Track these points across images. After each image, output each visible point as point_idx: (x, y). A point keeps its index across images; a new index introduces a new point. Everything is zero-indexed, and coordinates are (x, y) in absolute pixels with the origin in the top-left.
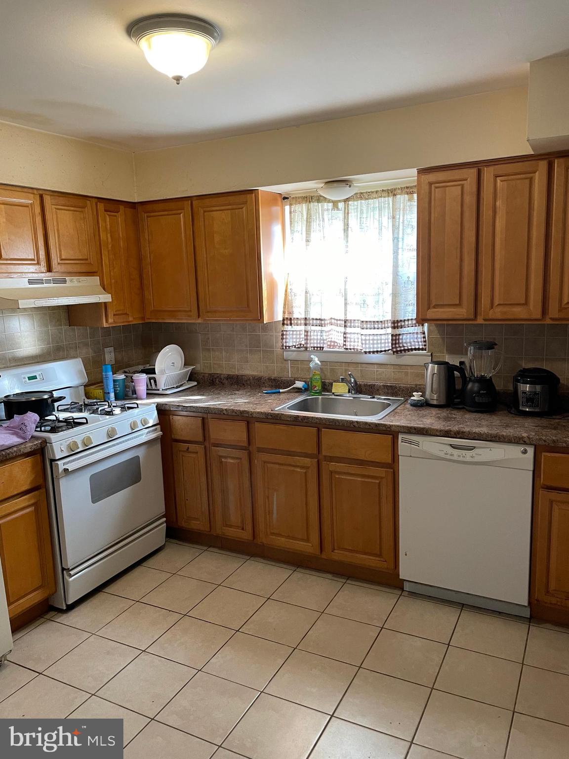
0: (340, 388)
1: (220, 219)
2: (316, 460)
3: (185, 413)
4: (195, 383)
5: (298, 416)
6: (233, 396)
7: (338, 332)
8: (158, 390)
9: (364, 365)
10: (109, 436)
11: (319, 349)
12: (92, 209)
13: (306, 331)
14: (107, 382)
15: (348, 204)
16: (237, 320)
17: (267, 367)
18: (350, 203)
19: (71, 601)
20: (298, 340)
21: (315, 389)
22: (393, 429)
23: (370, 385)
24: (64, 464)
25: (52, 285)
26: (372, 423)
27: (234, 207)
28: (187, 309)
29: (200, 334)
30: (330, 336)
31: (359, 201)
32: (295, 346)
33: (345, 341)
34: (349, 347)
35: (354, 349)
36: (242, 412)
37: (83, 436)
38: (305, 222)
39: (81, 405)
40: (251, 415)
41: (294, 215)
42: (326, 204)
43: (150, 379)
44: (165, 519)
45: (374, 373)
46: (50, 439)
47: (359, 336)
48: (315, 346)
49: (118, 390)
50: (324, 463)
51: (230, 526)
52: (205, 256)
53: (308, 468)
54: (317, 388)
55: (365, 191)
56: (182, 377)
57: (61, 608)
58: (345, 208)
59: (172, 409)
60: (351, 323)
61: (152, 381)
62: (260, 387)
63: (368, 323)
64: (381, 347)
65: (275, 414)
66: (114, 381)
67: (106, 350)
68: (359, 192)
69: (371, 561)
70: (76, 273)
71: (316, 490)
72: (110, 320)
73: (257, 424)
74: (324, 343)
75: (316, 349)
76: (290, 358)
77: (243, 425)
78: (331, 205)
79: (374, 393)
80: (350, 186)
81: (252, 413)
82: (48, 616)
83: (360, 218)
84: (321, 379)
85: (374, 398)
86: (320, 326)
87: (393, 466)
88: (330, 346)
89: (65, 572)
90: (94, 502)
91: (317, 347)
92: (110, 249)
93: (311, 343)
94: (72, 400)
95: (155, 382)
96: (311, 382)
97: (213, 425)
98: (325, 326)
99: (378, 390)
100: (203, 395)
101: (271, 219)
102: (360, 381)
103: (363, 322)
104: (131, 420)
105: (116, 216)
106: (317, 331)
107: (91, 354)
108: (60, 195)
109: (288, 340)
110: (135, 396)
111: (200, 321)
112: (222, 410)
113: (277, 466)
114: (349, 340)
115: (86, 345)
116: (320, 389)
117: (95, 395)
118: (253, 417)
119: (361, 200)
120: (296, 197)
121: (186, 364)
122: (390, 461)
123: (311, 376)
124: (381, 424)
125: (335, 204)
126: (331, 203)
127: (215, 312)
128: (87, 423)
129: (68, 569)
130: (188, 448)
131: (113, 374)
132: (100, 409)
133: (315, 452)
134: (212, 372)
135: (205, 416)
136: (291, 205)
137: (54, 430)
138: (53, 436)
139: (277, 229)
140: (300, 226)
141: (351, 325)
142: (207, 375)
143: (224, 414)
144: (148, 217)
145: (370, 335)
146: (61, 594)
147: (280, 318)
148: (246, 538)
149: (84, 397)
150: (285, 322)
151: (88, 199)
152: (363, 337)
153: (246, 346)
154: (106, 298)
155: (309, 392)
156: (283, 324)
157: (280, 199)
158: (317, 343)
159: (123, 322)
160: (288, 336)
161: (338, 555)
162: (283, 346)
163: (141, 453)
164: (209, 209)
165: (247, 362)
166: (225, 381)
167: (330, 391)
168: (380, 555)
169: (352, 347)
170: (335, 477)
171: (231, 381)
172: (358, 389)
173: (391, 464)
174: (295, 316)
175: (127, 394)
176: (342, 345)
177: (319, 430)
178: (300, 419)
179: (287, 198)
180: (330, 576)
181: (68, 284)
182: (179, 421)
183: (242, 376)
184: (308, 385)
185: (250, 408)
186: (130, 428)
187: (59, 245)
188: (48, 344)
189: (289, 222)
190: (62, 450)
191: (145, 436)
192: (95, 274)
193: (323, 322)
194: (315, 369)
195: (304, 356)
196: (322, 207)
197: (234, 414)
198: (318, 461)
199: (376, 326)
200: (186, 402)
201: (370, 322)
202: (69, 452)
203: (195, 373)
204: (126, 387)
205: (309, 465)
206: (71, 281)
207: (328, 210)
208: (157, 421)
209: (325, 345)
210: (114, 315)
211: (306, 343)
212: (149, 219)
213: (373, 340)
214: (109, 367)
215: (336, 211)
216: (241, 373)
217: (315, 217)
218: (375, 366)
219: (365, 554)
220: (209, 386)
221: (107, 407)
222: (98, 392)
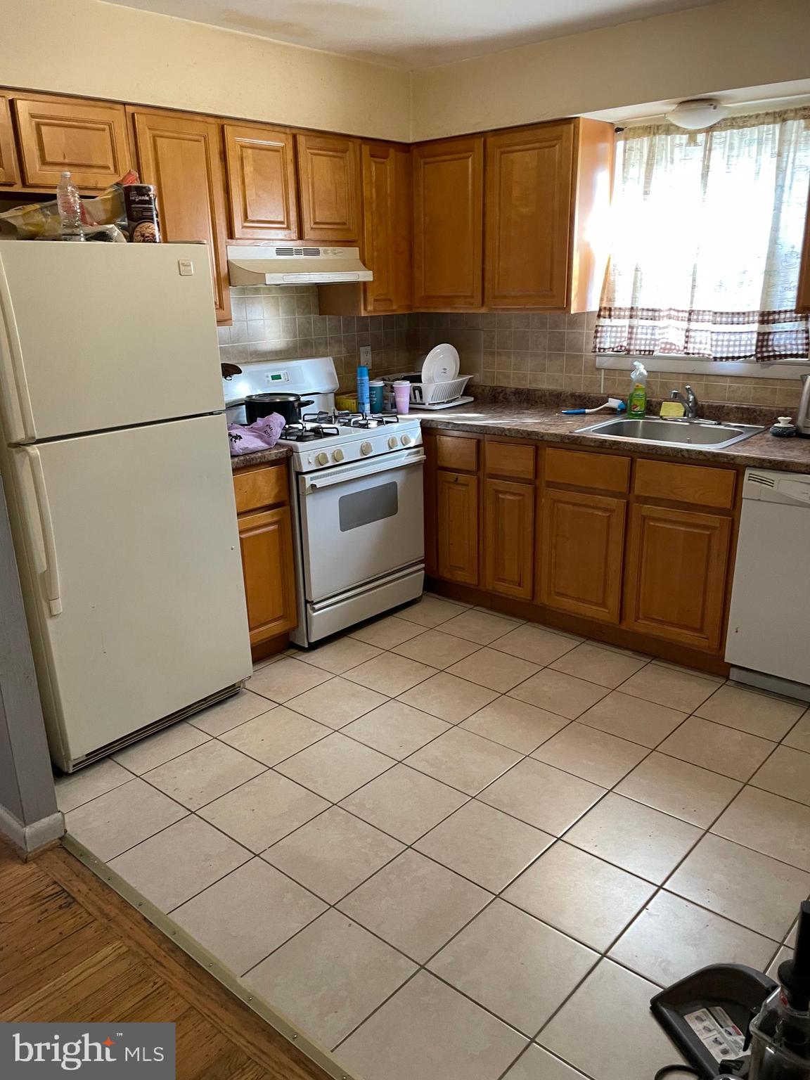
0: (672, 411)
1: (523, 162)
2: (625, 501)
3: (456, 433)
4: (472, 399)
5: (605, 441)
6: (520, 416)
7: (678, 329)
8: (424, 404)
9: (711, 378)
10: (363, 453)
11: (647, 353)
12: (355, 155)
13: (631, 327)
14: (362, 390)
15: (712, 136)
16: (534, 309)
17: (570, 378)
18: (715, 133)
19: (313, 639)
20: (618, 340)
21: (635, 410)
22: (738, 461)
23: (717, 407)
24: (312, 479)
25: (302, 257)
26: (709, 453)
27: (544, 144)
28: (469, 294)
29: (482, 332)
30: (665, 336)
31: (729, 131)
32: (613, 349)
33: (687, 342)
34: (691, 351)
35: (699, 354)
36: (530, 433)
37: (334, 448)
38: (644, 166)
39: (331, 417)
40: (542, 437)
41: (630, 155)
42: (678, 136)
43: (414, 389)
44: (423, 565)
45: (725, 390)
46: (296, 447)
47: (709, 333)
48: (642, 348)
49: (374, 401)
50: (635, 506)
51: (504, 580)
52: (498, 218)
53: (612, 511)
54: (639, 408)
55: (739, 115)
56: (455, 389)
57: (301, 645)
58: (706, 143)
59: (439, 427)
60: (698, 315)
61: (417, 392)
62: (558, 407)
63: (724, 315)
64: (740, 351)
65: (574, 436)
66: (371, 389)
67: (362, 349)
68: (730, 116)
69: (686, 637)
70: (332, 241)
71: (621, 541)
72: (370, 308)
73: (549, 450)
74: (655, 345)
75: (643, 353)
76: (606, 365)
77: (531, 449)
78: (685, 137)
79: (722, 418)
80: (715, 108)
81: (544, 435)
82: (288, 653)
83: (728, 156)
84: (646, 397)
85: (720, 424)
86: (652, 319)
87: (731, 513)
88: (665, 349)
89: (308, 605)
90: (343, 530)
91: (645, 351)
92: (374, 209)
93: (636, 345)
94: (319, 409)
95: (421, 393)
96: (631, 401)
97: (490, 449)
98: (659, 320)
99: (728, 414)
100: (480, 413)
101: (595, 162)
102: (703, 401)
103: (716, 313)
104: (389, 437)
105: (383, 163)
106: (647, 328)
107: (344, 354)
108: (318, 135)
109: (603, 340)
110: (394, 410)
111: (483, 310)
112: (503, 430)
113: (571, 507)
114: (692, 340)
115: (338, 341)
116: (643, 409)
117: (347, 406)
118: (543, 440)
119: (732, 128)
120: (635, 128)
121: (462, 372)
122: (729, 506)
123: (631, 392)
124: (722, 454)
125: (692, 135)
126: (686, 134)
127: (505, 297)
128: (338, 434)
129: (312, 602)
130: (457, 479)
131: (370, 380)
132: (353, 420)
133: (624, 489)
134: (495, 385)
135: (481, 437)
136: (626, 139)
137: (301, 439)
138: (299, 444)
139: (602, 176)
140: (637, 171)
141: (698, 319)
142: (488, 388)
143: (506, 435)
144: (425, 163)
145: (724, 333)
146: (303, 630)
147: (594, 306)
148: (523, 596)
149: (333, 408)
150: (602, 313)
151: (352, 140)
152: (714, 336)
153: (545, 349)
154: (366, 276)
155: (626, 414)
156: (599, 316)
157: (610, 131)
158: (645, 345)
159: (386, 311)
160: (603, 334)
161: (643, 627)
162: (595, 347)
163: (398, 478)
164: (508, 149)
165: (544, 371)
166: (513, 398)
167: (657, 413)
168: (700, 630)
169: (696, 351)
170: (649, 525)
171: (519, 397)
172: (698, 411)
173: (729, 509)
174: (617, 304)
175: (385, 407)
176: (682, 348)
177: (633, 461)
178: (607, 444)
179: (621, 130)
180: (629, 653)
181: (322, 257)
182: (448, 442)
183: (536, 390)
184: (626, 405)
185: (541, 429)
186: (387, 446)
187: (314, 203)
188: (295, 336)
189: (622, 166)
190: (309, 463)
191: (405, 459)
192: (354, 244)
193: (657, 314)
194: (638, 381)
195: (623, 364)
196: (672, 141)
197: (519, 435)
198: (628, 502)
199: (735, 319)
200: (458, 419)
201: (727, 313)
202: (317, 466)
203: (473, 386)
204: (384, 398)
205: (614, 508)
206: (325, 252)
207: (681, 145)
208: (420, 442)
209: (656, 348)
210: (375, 300)
211: (629, 344)
212: (426, 166)
213: (729, 340)
214: (365, 371)
215: (692, 148)
216: (534, 386)
217: (659, 157)
218: (728, 379)
219: (681, 627)
220: (490, 403)
221: (361, 418)
222: (351, 402)
